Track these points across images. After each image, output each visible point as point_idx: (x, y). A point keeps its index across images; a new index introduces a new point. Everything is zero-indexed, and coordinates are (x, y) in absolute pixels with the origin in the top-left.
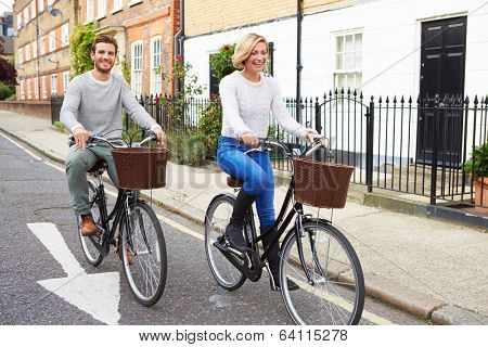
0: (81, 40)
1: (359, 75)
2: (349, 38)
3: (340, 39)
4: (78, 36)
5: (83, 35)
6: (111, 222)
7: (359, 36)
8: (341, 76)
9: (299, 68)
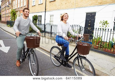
0: (12, 12)
1: (53, 21)
2: (52, 16)
3: (51, 16)
4: (12, 11)
5: (13, 11)
6: (26, 53)
7: (53, 16)
8: (51, 21)
9: (45, 20)
